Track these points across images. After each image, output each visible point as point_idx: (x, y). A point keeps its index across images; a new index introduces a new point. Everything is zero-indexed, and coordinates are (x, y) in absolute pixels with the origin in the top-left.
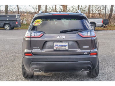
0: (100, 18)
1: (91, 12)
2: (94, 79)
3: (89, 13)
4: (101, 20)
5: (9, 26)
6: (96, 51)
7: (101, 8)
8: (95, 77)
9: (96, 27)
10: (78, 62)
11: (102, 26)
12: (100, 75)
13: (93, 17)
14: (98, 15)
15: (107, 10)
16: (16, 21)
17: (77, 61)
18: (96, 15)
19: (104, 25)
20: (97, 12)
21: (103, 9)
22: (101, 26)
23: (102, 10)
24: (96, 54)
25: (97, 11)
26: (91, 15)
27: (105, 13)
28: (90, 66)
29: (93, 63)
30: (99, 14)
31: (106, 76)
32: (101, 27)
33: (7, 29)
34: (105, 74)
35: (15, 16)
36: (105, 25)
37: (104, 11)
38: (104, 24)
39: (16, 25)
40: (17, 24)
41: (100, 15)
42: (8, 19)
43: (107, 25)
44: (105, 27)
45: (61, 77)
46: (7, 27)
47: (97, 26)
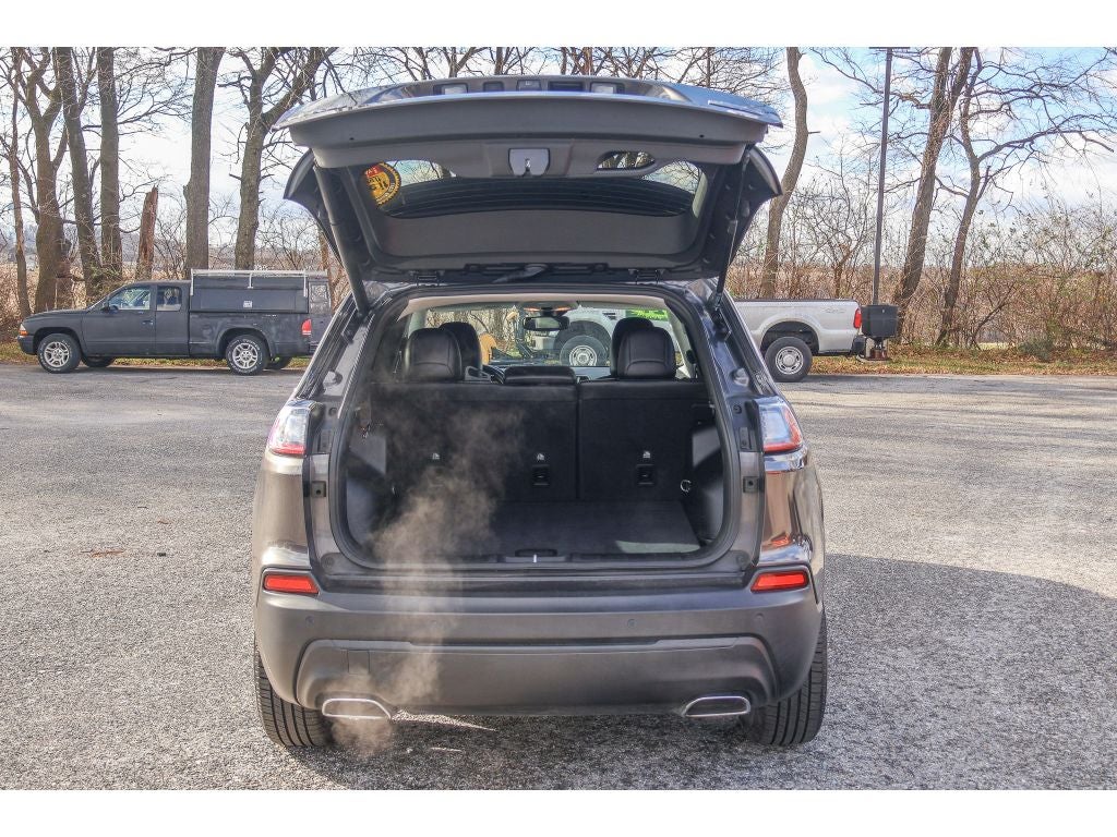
0: (846, 299)
1: (785, 256)
2: (788, 756)
3: (773, 265)
4: (850, 308)
5: (256, 348)
6: (803, 556)
7: (850, 232)
8: (801, 742)
9: (815, 352)
10: (661, 644)
11: (857, 349)
12: (833, 725)
13: (798, 292)
14: (831, 274)
15: (884, 244)
16: (302, 313)
17: (655, 639)
18: (820, 279)
19: (870, 343)
20: (824, 257)
21: (862, 240)
22: (849, 347)
23: (854, 243)
24: (799, 579)
25: (820, 254)
26: (782, 275)
27: (873, 263)
28: (754, 672)
29: (775, 649)
30: (838, 269)
31: (879, 734)
32: (847, 354)
33: (246, 366)
34: (872, 709)
35: (295, 286)
36: (878, 341)
37: (869, 248)
38: (867, 333)
39: (300, 344)
40: (305, 332)
41: (844, 277)
42: (248, 305)
43: (885, 342)
44: (872, 357)
45: (552, 735)
46: (246, 355)
47: (822, 348)
